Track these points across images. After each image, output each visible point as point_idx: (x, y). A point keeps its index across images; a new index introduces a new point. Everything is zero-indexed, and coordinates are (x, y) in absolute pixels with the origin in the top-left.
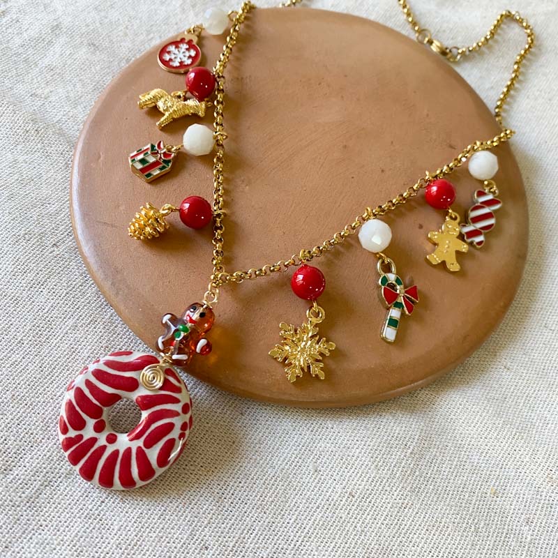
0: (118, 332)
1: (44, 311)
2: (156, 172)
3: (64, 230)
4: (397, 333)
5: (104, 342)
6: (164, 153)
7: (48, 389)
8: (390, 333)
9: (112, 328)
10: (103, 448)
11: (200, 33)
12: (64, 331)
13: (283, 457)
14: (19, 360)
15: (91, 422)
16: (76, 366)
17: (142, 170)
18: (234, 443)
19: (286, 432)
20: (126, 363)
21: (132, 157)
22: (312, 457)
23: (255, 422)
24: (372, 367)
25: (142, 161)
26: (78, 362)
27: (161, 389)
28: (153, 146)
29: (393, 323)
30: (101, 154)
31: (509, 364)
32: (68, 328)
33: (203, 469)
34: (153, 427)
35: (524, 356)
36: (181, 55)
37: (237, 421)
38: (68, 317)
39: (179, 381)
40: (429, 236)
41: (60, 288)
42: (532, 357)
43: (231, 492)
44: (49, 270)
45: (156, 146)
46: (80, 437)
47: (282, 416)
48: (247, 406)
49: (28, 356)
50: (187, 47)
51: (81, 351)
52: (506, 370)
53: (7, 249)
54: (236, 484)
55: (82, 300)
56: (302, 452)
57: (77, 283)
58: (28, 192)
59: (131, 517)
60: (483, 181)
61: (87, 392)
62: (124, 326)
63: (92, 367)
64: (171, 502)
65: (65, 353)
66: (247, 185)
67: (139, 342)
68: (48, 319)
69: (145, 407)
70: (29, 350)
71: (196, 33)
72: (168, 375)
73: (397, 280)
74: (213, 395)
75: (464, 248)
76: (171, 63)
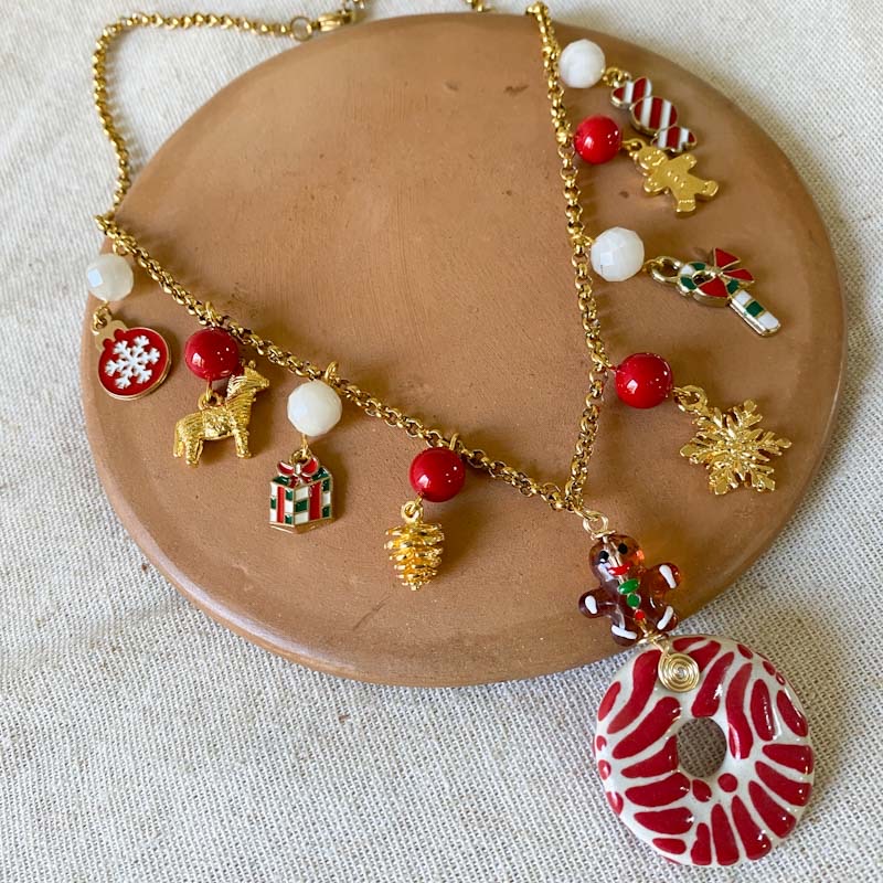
0: (543, 696)
1: (447, 790)
2: (327, 499)
3: (322, 692)
4: (771, 312)
5: (548, 723)
6: (303, 470)
7: (583, 844)
8: (766, 322)
9: (531, 701)
10: (737, 802)
11: (110, 313)
12: (497, 774)
13: (854, 565)
14: (509, 867)
15: (689, 801)
16: (566, 785)
17: (313, 516)
18: (800, 621)
19: (820, 542)
20: (632, 700)
21: (279, 520)
22: (873, 527)
23: (784, 577)
24: (799, 372)
25: (299, 507)
26: (559, 779)
27: (701, 669)
28: (279, 480)
29: (754, 309)
30: (235, 565)
31: (863, 212)
32: (495, 767)
33: (820, 682)
34: (747, 712)
35: (860, 188)
36: (134, 361)
37: (769, 600)
38: (477, 757)
39: (700, 639)
40: (647, 190)
41: (422, 745)
42: (866, 180)
43: (872, 661)
44: (382, 747)
45: (281, 475)
46: (702, 828)
47: (795, 536)
48: (755, 574)
49: (510, 851)
50: (125, 343)
51: (545, 765)
52: (869, 221)
53: (306, 797)
54: (864, 649)
55: (462, 721)
56: (860, 537)
57: (429, 716)
58: (219, 718)
59: (847, 821)
60: (602, 80)
61: (641, 782)
62: (537, 682)
63: (605, 754)
64: (850, 752)
65: (535, 791)
66: (422, 386)
67: (574, 673)
68: (462, 791)
69: (714, 708)
70: (499, 843)
71: (108, 318)
72: (685, 648)
73: (697, 267)
74: (714, 613)
75: (689, 160)
76: (140, 381)
